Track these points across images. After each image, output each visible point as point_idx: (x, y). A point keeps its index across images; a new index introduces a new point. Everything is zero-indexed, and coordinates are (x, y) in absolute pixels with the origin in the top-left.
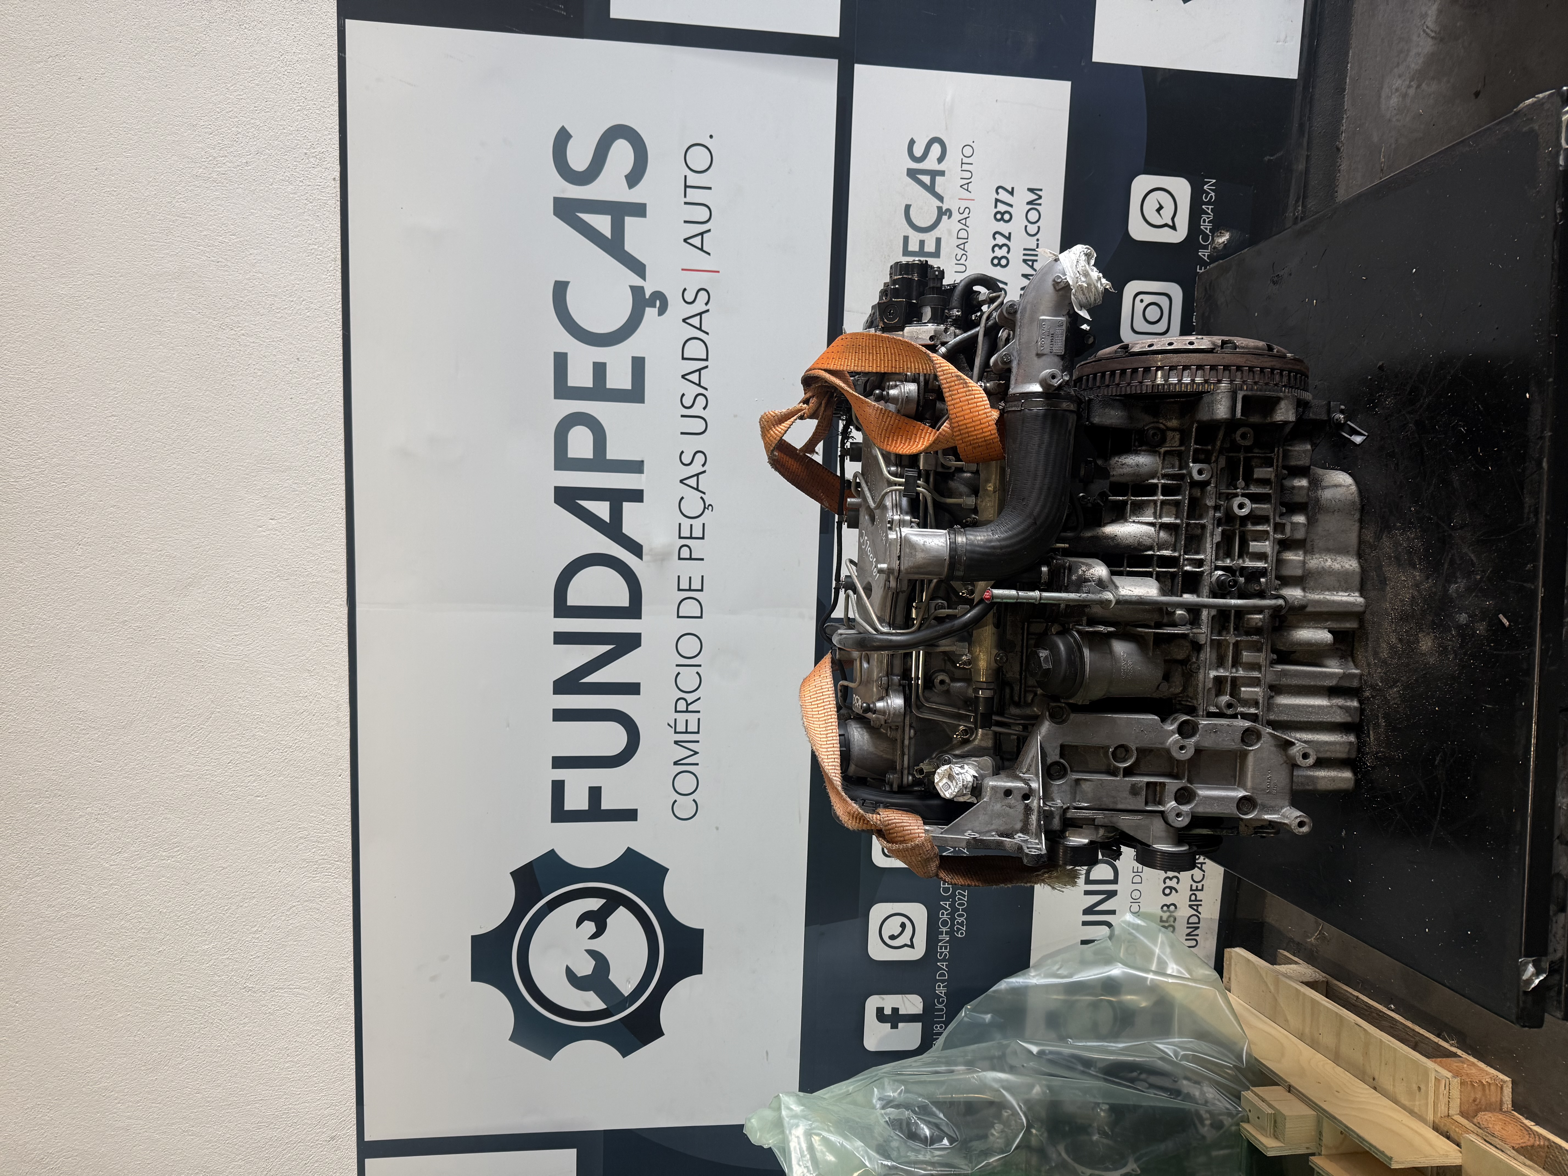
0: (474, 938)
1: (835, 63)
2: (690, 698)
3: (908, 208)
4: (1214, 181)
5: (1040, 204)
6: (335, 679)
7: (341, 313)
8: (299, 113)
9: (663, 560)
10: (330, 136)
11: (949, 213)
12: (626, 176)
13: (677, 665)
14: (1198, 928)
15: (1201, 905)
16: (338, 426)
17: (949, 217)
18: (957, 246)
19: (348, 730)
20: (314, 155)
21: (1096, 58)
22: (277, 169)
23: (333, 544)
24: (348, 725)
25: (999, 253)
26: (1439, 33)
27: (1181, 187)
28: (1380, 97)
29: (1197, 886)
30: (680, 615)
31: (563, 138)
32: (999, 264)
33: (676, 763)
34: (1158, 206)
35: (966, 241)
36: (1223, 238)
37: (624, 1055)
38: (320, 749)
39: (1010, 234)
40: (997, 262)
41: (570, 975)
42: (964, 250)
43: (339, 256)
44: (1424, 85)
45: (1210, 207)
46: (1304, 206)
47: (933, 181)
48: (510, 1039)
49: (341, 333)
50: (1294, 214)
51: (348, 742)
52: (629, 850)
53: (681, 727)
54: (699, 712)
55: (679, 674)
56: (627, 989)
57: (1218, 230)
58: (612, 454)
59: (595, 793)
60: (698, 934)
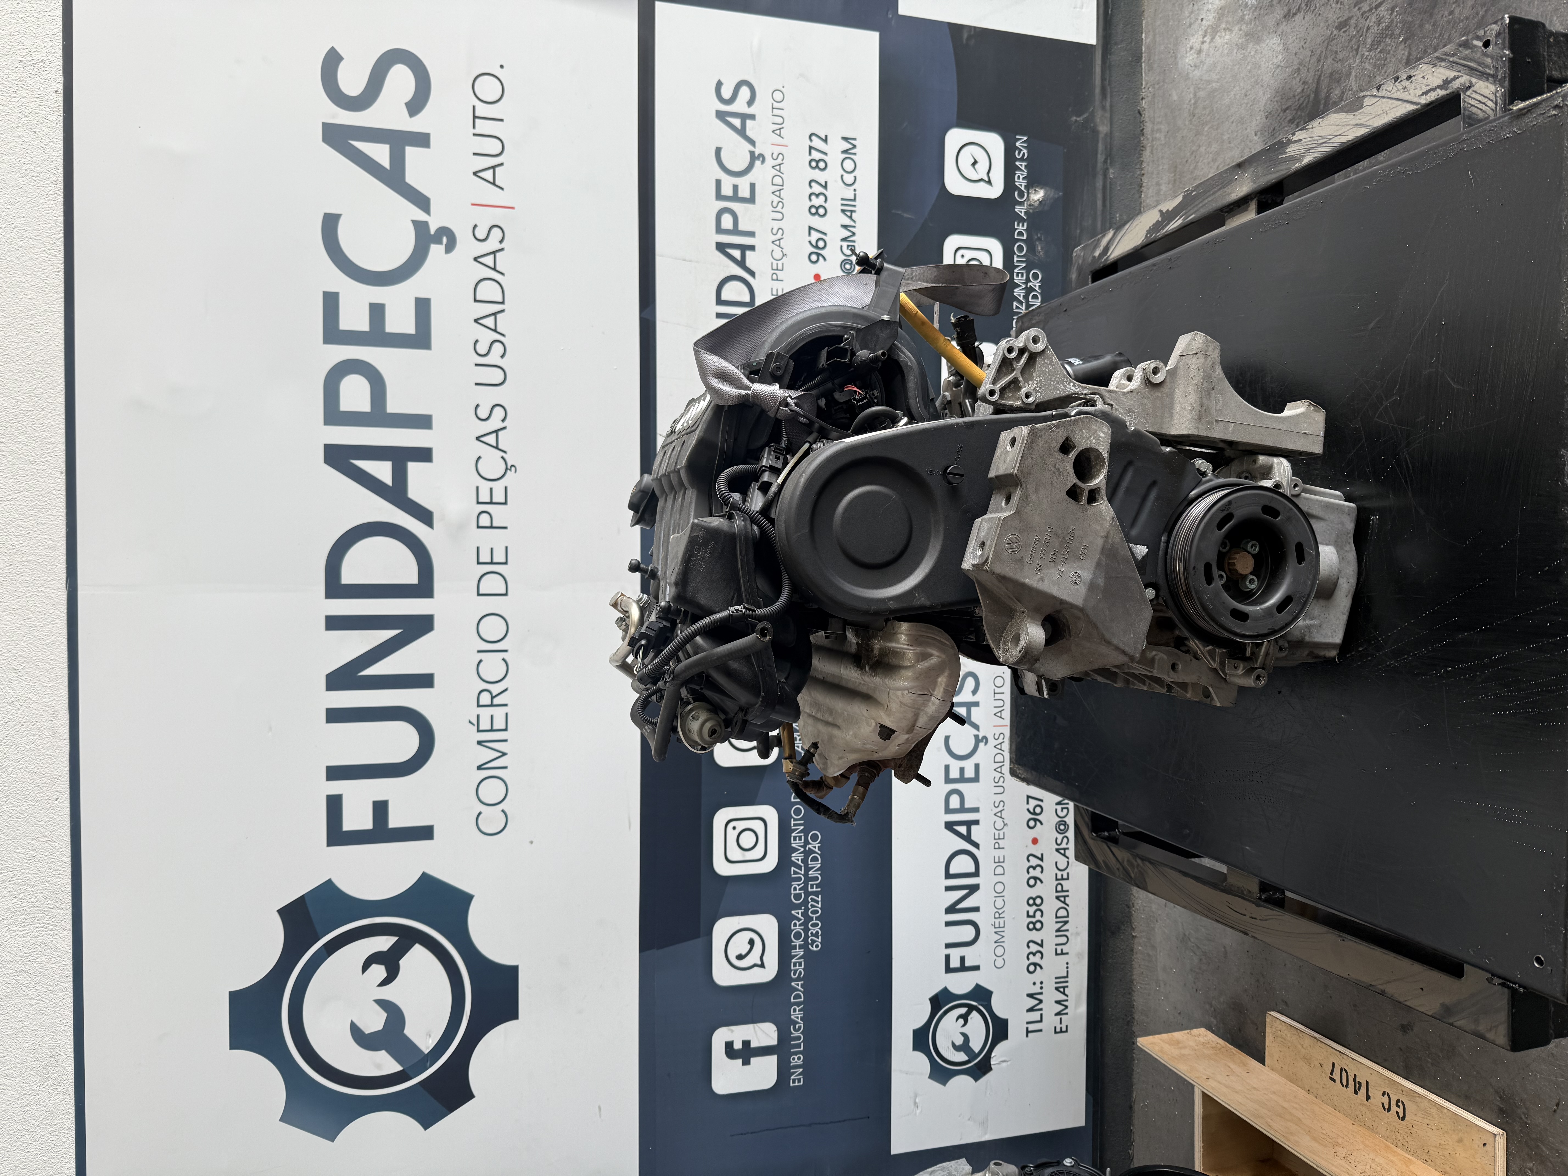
0: (232, 995)
2: (495, 689)
4: (1025, 138)
5: (855, 154)
6: (50, 680)
7: (62, 243)
9: (459, 529)
10: (51, 44)
11: (762, 157)
12: (406, 104)
13: (479, 651)
14: (1067, 922)
15: (1068, 896)
17: (763, 162)
19: (67, 742)
20: (31, 63)
23: (49, 515)
24: (67, 735)
25: (817, 202)
27: (994, 142)
28: (1176, 57)
29: (1062, 875)
31: (332, 60)
32: (817, 213)
33: (479, 768)
34: (973, 161)
36: (1038, 195)
37: (426, 1128)
38: (30, 767)
39: (826, 182)
41: (356, 1032)
43: (61, 179)
48: (281, 1120)
49: (62, 267)
51: (67, 757)
52: (425, 876)
53: (485, 724)
54: (506, 705)
55: (480, 661)
56: (426, 1044)
57: (1032, 188)
58: (393, 407)
59: (380, 809)
60: (513, 971)
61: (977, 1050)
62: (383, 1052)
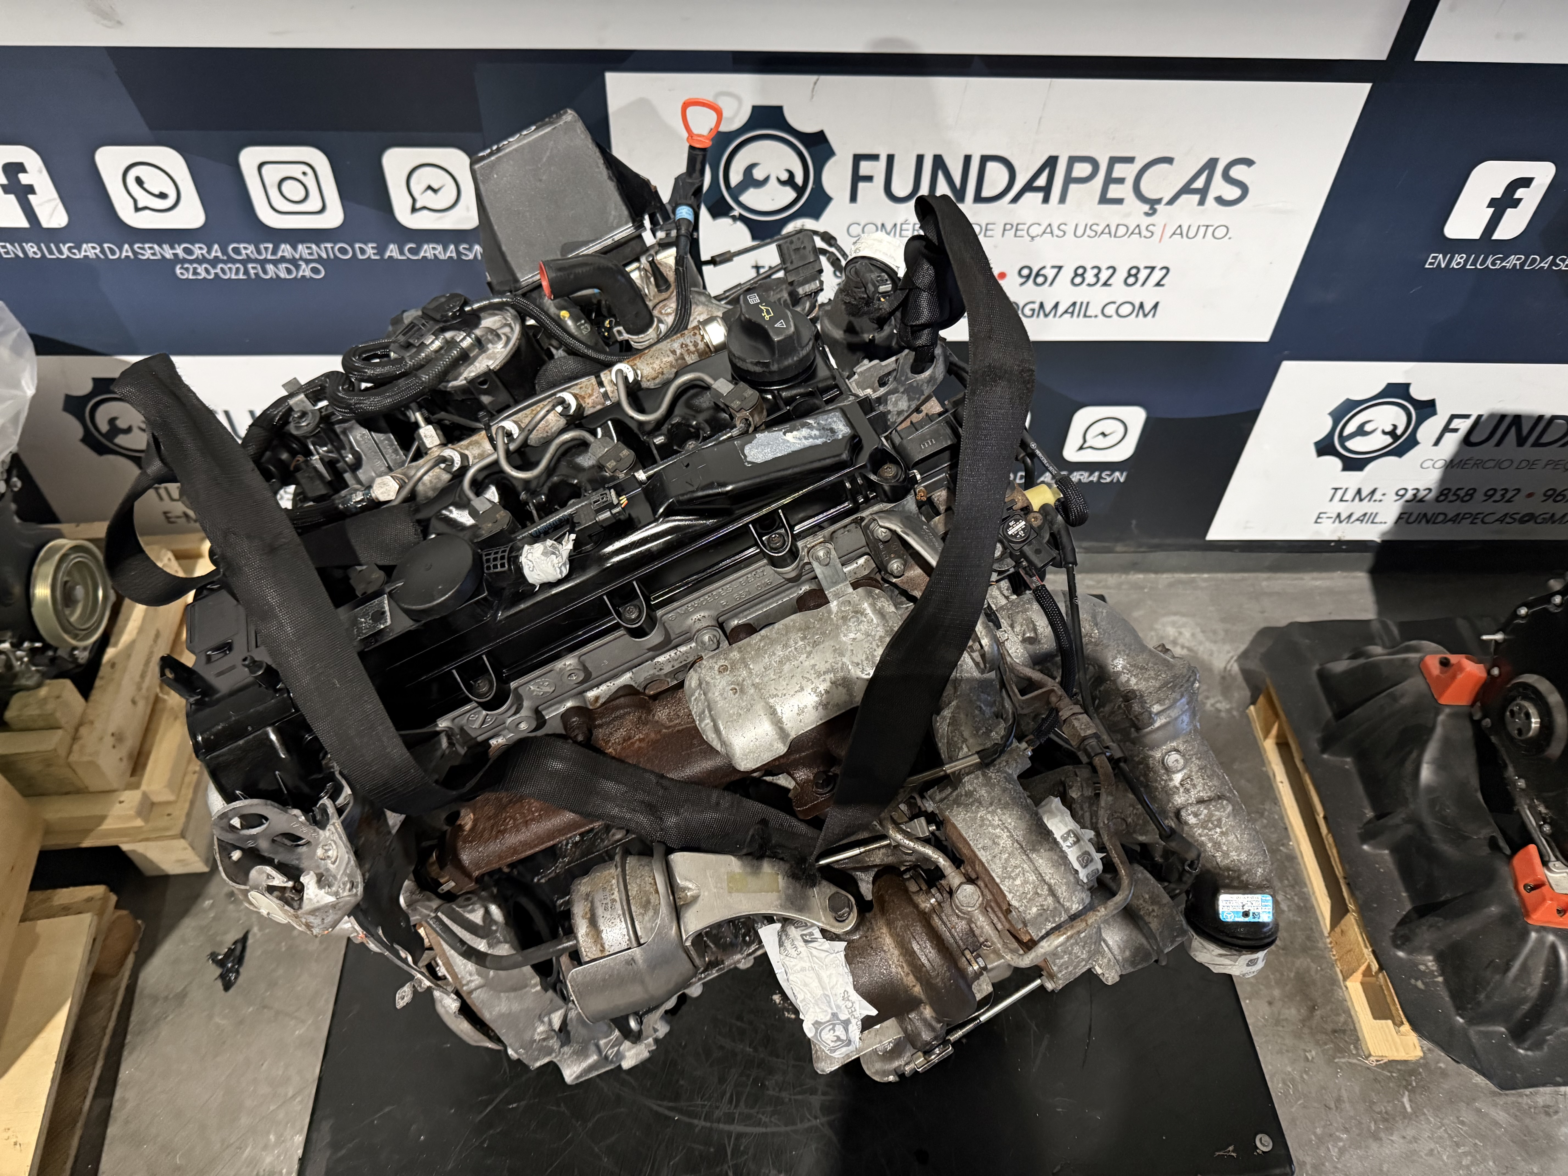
1: (1383, 57)
3: (1170, 160)
4: (1122, 480)
5: (1137, 316)
11: (1152, 212)
17: (1147, 214)
18: (1108, 225)
21: (1286, 364)
25: (1090, 275)
27: (1123, 453)
32: (1077, 275)
34: (1107, 433)
35: (1113, 235)
39: (1110, 285)
40: (1079, 273)
42: (1102, 233)
45: (1095, 479)
47: (1195, 191)
61: (117, 441)
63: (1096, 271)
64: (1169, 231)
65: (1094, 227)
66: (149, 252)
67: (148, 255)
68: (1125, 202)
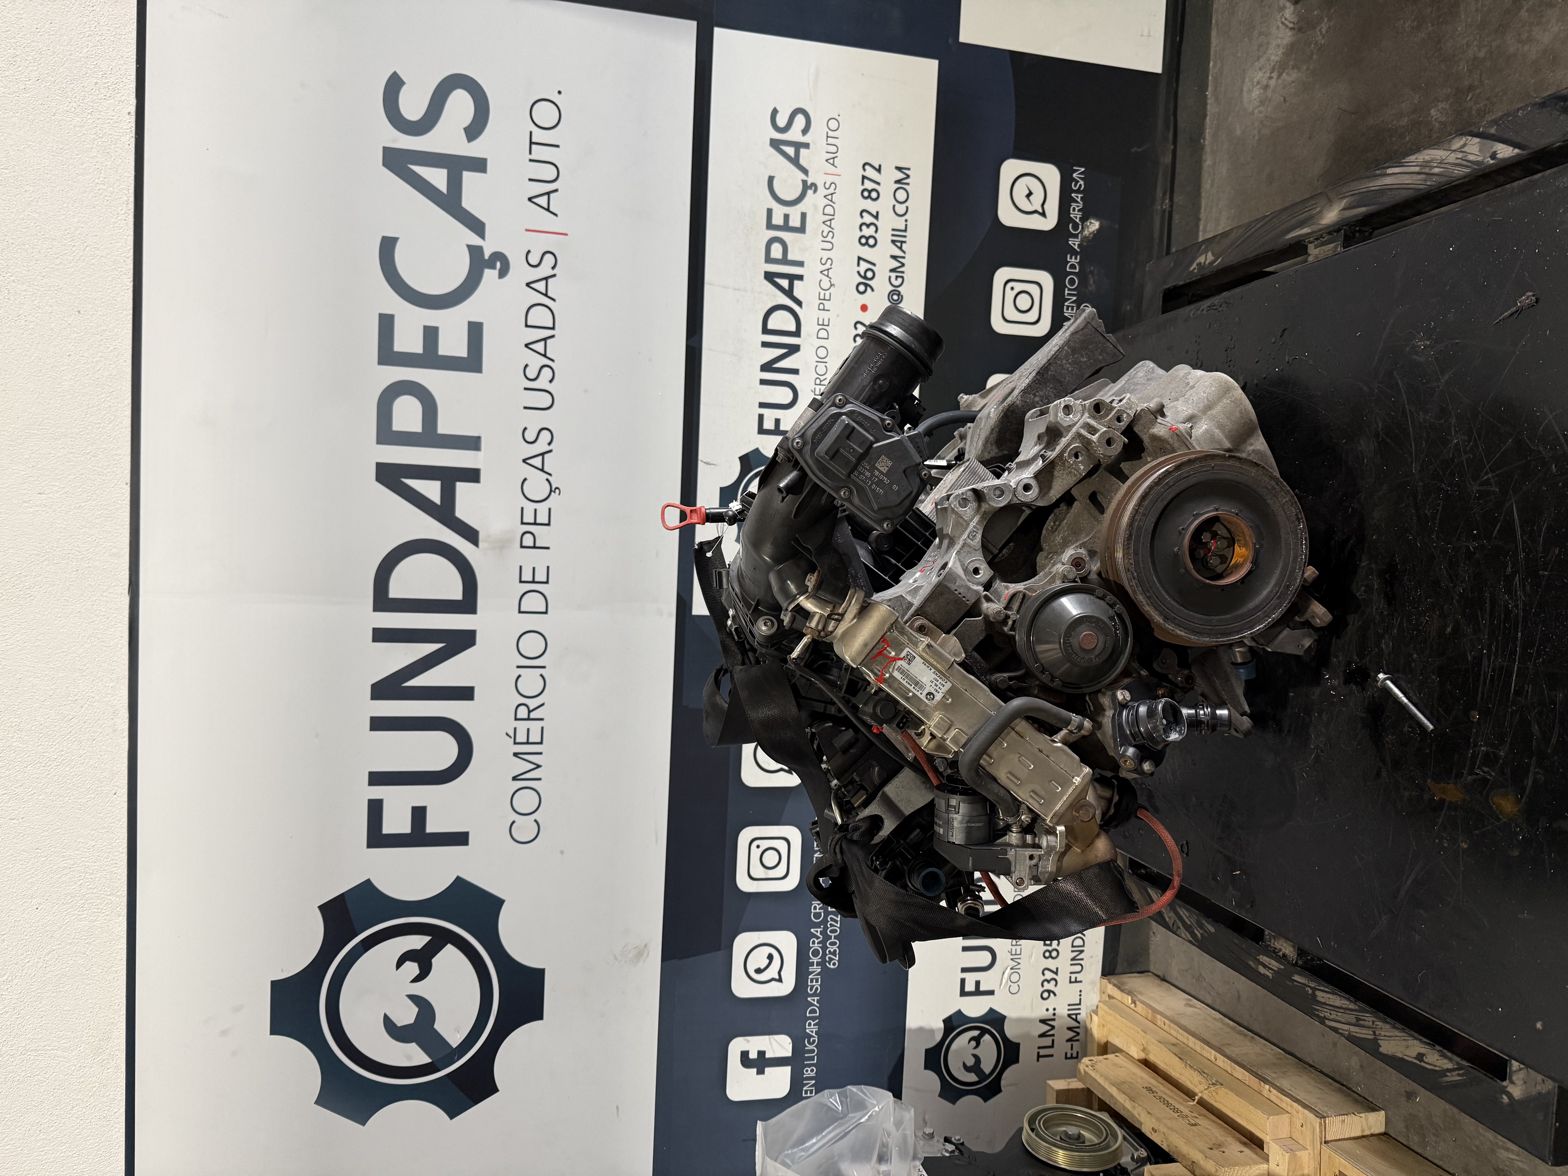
0: (274, 984)
1: (694, 24)
2: (532, 703)
3: (771, 179)
4: (1083, 169)
5: (908, 184)
6: (112, 681)
8: (90, 38)
9: (502, 548)
10: (125, 67)
11: (814, 187)
12: (465, 129)
13: (518, 667)
14: (1082, 951)
16: (123, 389)
17: (815, 191)
18: (824, 222)
20: (106, 85)
21: (963, 38)
22: (60, 98)
23: (114, 523)
24: (126, 734)
25: (867, 232)
26: (1298, 22)
27: (1050, 174)
28: (1242, 91)
30: (522, 610)
31: (394, 85)
32: (867, 244)
33: (515, 778)
34: (1027, 192)
35: (832, 217)
36: (1093, 227)
37: (452, 1116)
38: (92, 763)
39: (877, 213)
40: (865, 241)
41: (388, 1023)
42: (830, 227)
43: (132, 199)
44: (1284, 75)
45: (1080, 196)
46: (1171, 199)
47: (797, 153)
49: (130, 285)
50: (1162, 207)
51: (126, 755)
52: (458, 878)
53: (521, 737)
54: (542, 719)
55: (519, 676)
56: (455, 1039)
57: (1087, 220)
58: (444, 427)
59: (419, 814)
60: (539, 974)
61: (987, 1071)
62: (414, 1044)
63: (864, 227)
64: (832, 169)
65: (825, 234)
66: (814, 983)
67: (817, 985)
68: (804, 211)
